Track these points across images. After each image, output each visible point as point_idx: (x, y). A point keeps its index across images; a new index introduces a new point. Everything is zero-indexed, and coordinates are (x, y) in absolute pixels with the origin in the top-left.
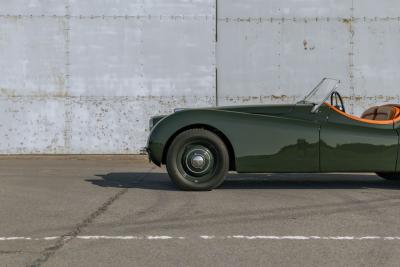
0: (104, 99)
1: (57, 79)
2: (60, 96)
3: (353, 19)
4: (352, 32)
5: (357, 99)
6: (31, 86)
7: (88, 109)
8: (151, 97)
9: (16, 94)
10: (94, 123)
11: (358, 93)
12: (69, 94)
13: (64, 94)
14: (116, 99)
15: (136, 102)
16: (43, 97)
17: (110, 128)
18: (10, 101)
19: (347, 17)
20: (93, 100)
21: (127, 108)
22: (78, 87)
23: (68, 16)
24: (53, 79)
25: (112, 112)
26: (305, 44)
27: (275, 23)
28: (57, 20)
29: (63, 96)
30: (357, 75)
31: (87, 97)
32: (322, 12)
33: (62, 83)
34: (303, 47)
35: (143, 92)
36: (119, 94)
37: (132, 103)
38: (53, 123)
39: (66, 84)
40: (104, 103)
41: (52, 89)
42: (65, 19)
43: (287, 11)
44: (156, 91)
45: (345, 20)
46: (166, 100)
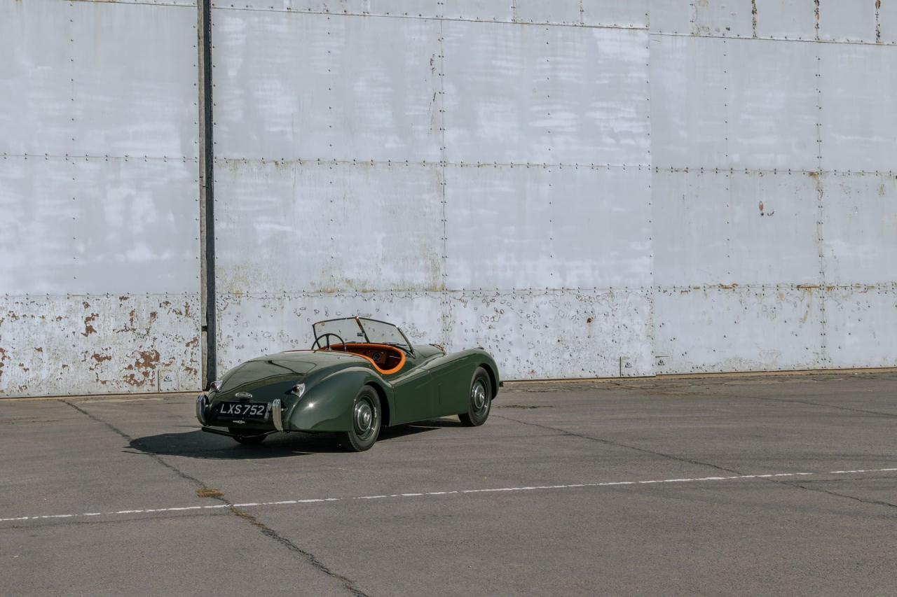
0: (498, 294)
1: (429, 263)
2: (433, 289)
3: (821, 173)
4: (820, 190)
5: (829, 288)
6: (390, 275)
7: (476, 309)
8: (564, 290)
9: (368, 287)
10: (484, 332)
11: (830, 280)
12: (446, 286)
13: (438, 287)
14: (515, 294)
15: (543, 298)
16: (409, 291)
17: (508, 339)
18: (359, 299)
19: (814, 170)
20: (483, 296)
21: (533, 307)
22: (460, 276)
23: (443, 163)
24: (422, 263)
25: (509, 314)
26: (761, 208)
27: (722, 175)
28: (427, 168)
29: (438, 290)
30: (828, 253)
31: (473, 291)
32: (782, 161)
33: (436, 269)
34: (760, 213)
35: (554, 282)
36: (520, 285)
37: (538, 300)
38: (424, 333)
39: (442, 271)
40: (498, 299)
41: (421, 278)
42: (439, 168)
43: (736, 158)
44: (572, 281)
45: (812, 174)
46: (585, 294)
